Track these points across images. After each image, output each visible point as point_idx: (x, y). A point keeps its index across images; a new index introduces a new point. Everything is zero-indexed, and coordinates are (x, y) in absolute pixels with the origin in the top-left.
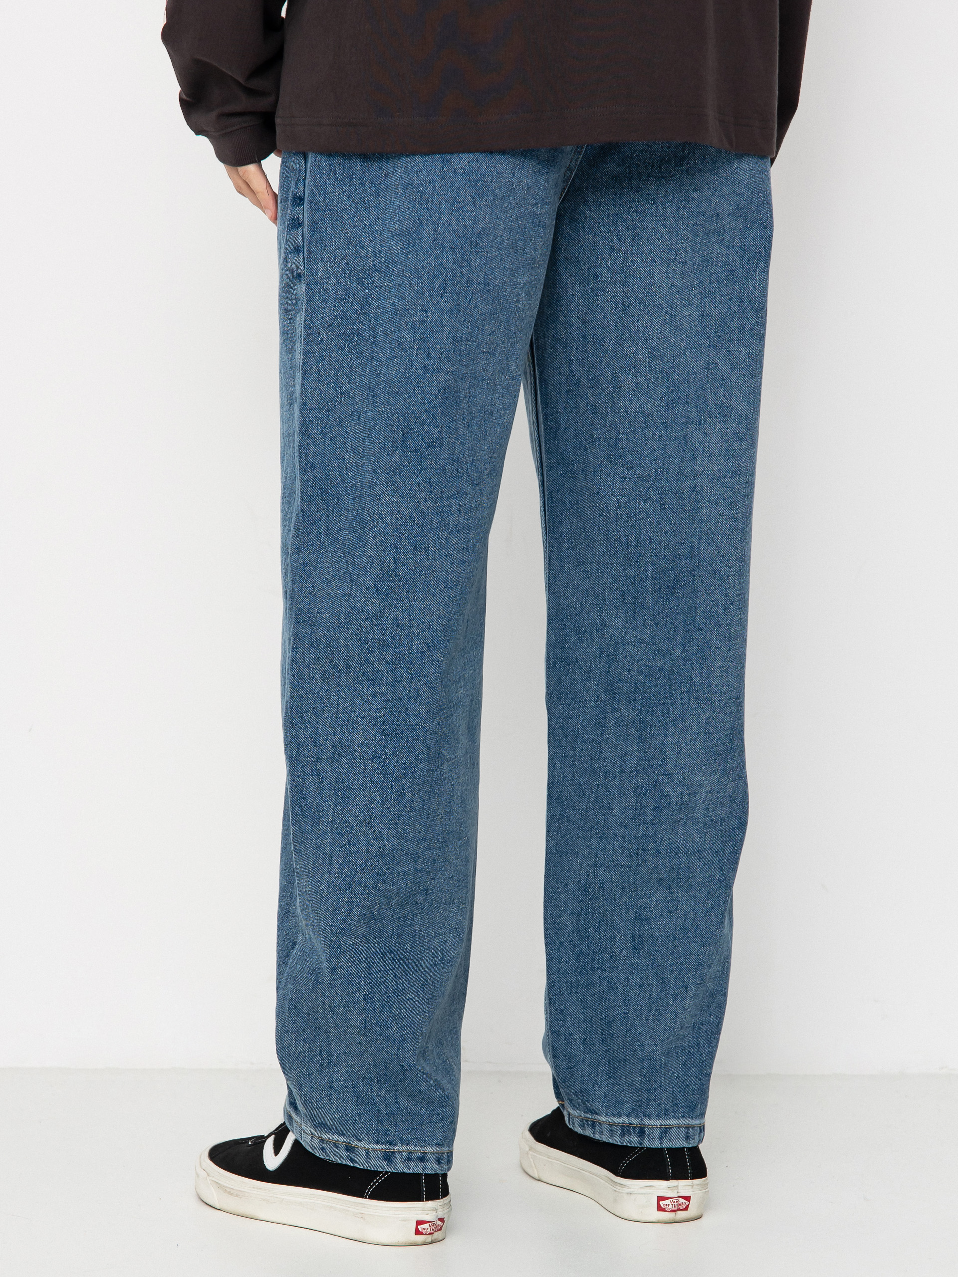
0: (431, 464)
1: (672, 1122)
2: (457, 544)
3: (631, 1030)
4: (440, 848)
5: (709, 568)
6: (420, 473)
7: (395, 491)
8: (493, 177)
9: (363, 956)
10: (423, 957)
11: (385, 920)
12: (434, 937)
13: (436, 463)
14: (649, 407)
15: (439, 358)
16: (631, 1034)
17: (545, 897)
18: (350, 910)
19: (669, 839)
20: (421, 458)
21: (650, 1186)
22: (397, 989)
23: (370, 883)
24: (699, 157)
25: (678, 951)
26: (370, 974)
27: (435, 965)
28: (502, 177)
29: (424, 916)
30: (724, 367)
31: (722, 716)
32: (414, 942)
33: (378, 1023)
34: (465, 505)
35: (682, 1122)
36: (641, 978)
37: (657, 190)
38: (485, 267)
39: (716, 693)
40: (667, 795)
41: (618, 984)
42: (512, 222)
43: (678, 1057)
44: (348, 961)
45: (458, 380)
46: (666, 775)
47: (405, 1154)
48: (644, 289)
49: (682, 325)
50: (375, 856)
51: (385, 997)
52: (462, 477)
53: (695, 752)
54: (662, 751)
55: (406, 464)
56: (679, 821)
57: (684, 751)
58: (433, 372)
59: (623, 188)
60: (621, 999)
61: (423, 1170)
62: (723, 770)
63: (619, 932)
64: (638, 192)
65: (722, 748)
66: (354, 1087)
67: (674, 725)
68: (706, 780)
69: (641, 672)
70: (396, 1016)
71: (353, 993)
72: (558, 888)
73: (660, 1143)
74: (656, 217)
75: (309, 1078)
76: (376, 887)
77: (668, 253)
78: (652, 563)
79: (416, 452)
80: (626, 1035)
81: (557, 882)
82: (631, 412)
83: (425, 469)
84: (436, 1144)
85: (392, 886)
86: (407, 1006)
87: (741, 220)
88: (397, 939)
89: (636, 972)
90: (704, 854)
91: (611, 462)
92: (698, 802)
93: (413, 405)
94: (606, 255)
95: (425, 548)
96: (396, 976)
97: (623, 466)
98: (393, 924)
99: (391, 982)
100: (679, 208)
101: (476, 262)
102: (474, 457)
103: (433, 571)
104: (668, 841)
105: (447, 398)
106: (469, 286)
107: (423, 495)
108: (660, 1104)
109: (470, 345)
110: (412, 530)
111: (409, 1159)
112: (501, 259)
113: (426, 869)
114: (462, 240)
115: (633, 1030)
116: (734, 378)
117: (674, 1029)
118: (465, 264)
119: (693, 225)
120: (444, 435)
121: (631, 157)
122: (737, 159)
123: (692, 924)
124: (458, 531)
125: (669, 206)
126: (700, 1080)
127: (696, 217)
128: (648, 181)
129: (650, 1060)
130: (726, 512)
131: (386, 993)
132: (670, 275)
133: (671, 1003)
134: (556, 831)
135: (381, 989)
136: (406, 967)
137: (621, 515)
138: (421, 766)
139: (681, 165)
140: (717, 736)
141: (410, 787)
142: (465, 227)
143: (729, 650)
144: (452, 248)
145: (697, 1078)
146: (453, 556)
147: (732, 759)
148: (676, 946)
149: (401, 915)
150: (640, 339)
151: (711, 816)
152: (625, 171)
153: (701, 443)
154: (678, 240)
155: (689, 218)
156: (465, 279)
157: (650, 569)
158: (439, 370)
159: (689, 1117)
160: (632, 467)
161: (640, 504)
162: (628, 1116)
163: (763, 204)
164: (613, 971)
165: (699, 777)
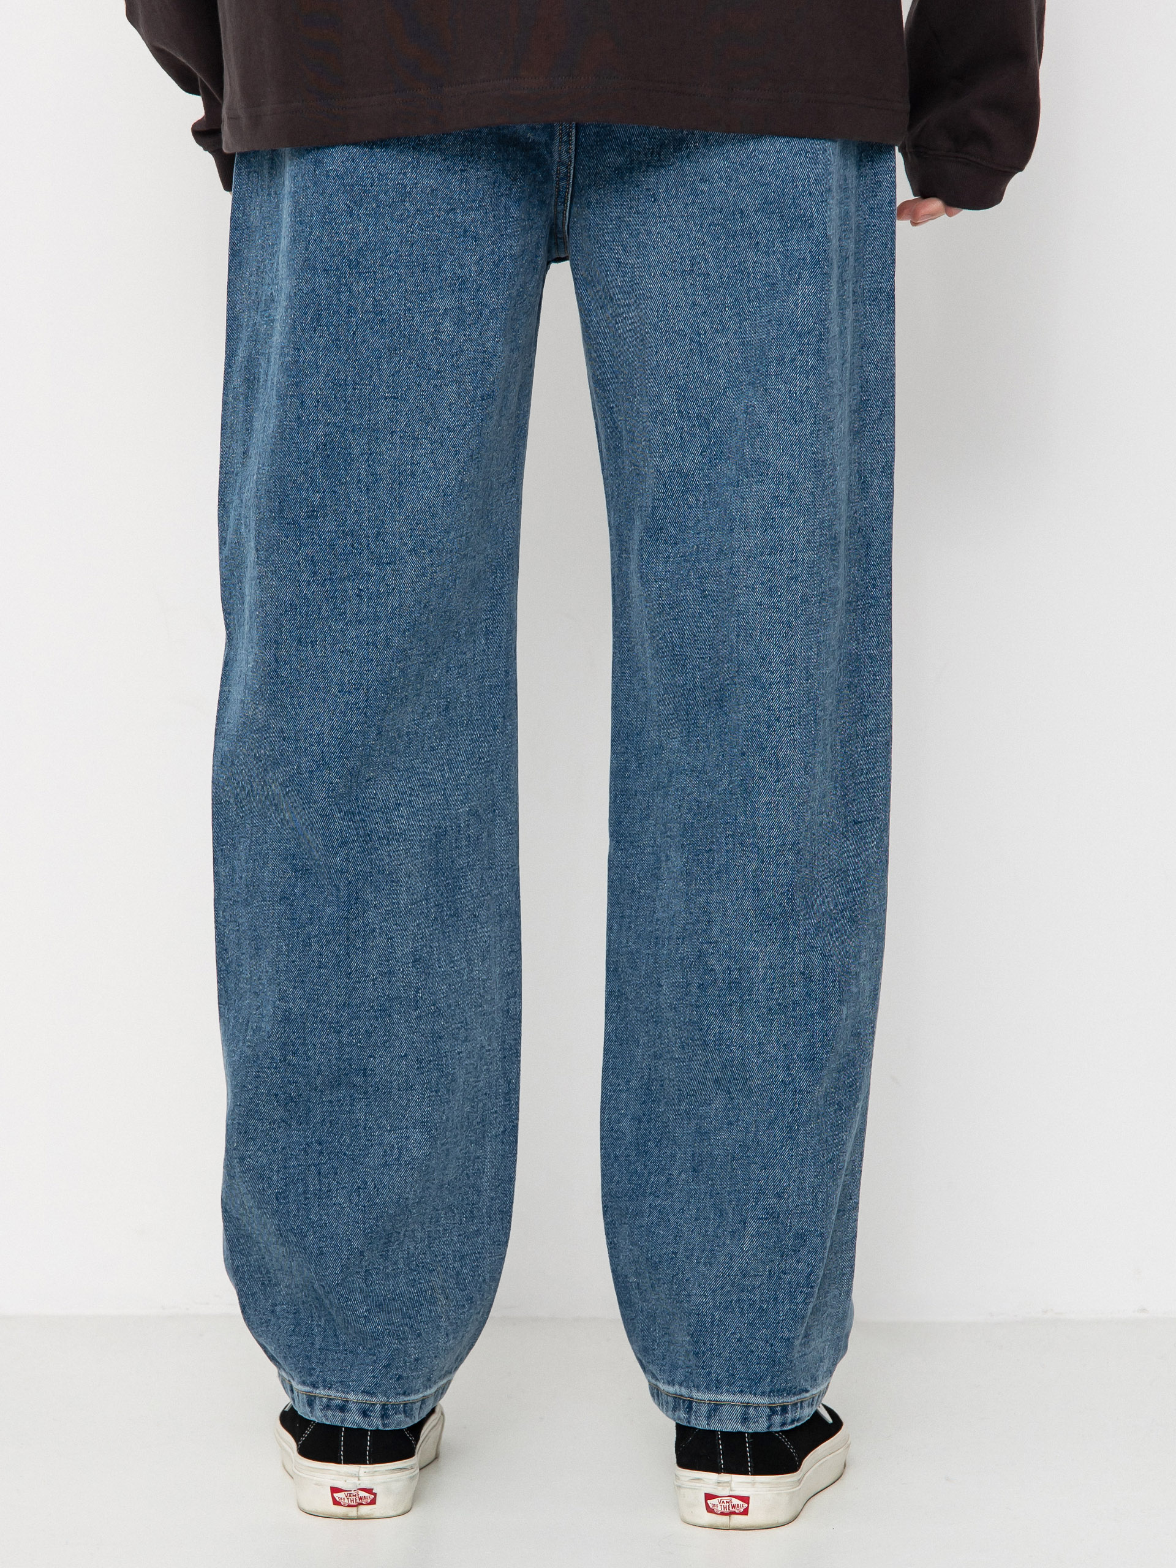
0: (313, 539)
1: (725, 1397)
2: (357, 637)
3: (678, 1274)
4: (376, 1018)
5: (749, 674)
6: (300, 549)
7: (274, 573)
8: (374, 180)
9: (280, 1145)
10: (369, 1153)
11: (310, 1102)
12: (390, 1131)
13: (320, 537)
14: (687, 465)
15: (315, 406)
16: (677, 1280)
17: (602, 1097)
18: (257, 1087)
19: (720, 1027)
20: (300, 531)
21: (698, 1479)
22: (320, 1190)
23: (277, 1054)
24: (700, 140)
25: (736, 1176)
26: (285, 1168)
27: (385, 1165)
28: (387, 179)
29: (370, 1102)
30: (761, 411)
31: (772, 868)
32: (355, 1134)
33: (292, 1230)
34: (368, 589)
35: (738, 1398)
36: (698, 1209)
37: (657, 183)
38: (374, 291)
39: (763, 837)
40: (712, 970)
41: (671, 1216)
42: (412, 232)
43: (742, 1314)
44: (259, 1149)
45: (347, 433)
46: (711, 943)
47: (324, 1400)
48: (657, 311)
49: (718, 356)
50: (281, 1021)
51: (302, 1198)
52: (360, 554)
53: (743, 914)
54: (706, 911)
55: (284, 539)
56: (730, 1005)
57: (730, 912)
58: (308, 424)
59: (624, 183)
60: (671, 1235)
61: (342, 1422)
62: (784, 939)
63: (680, 1149)
64: (638, 186)
65: (778, 910)
66: (296, 1313)
67: (718, 878)
68: (761, 951)
69: (690, 809)
70: (314, 1223)
71: (264, 1189)
72: (619, 1085)
73: (708, 1424)
74: (660, 217)
75: (253, 1299)
76: (285, 1060)
77: (681, 263)
78: (699, 667)
79: (294, 524)
80: (672, 1281)
81: (618, 1078)
82: (664, 471)
83: (305, 545)
84: (363, 1392)
85: (308, 1060)
86: (331, 1212)
87: (776, 217)
88: (330, 1127)
89: (692, 1200)
90: (768, 1048)
91: (651, 537)
92: (754, 981)
93: (288, 466)
94: (614, 271)
95: (312, 642)
96: (320, 1173)
97: (666, 542)
98: (322, 1108)
99: (313, 1183)
100: (687, 204)
101: (359, 287)
102: (380, 529)
103: (323, 672)
104: (717, 1030)
105: (329, 456)
106: (351, 316)
107: (305, 576)
108: (709, 1373)
109: (361, 390)
110: (294, 620)
111: (328, 1407)
112: (399, 281)
113: (357, 1043)
114: (336, 260)
115: (680, 1275)
116: (771, 425)
117: (729, 1276)
118: (343, 288)
119: (710, 226)
120: (328, 502)
121: (630, 143)
122: (753, 139)
123: (753, 1141)
124: (360, 622)
125: (674, 203)
126: (772, 1345)
127: (712, 214)
128: (647, 171)
129: (698, 1315)
130: (765, 600)
131: (304, 1193)
132: (689, 291)
133: (728, 1242)
134: (615, 1012)
135: (298, 1188)
136: (336, 1164)
137: (663, 605)
138: (329, 911)
139: (680, 150)
140: (769, 894)
141: (317, 936)
142: (341, 242)
143: (778, 781)
144: (325, 270)
145: (767, 1342)
146: (352, 653)
147: (794, 924)
148: (734, 1169)
149: (333, 1098)
150: (662, 376)
151: (778, 999)
152: (626, 162)
153: (738, 510)
154: (691, 245)
155: (701, 216)
156: (345, 308)
157: (698, 674)
158: (316, 422)
159: (750, 1393)
160: (676, 543)
161: (681, 591)
162: (681, 1385)
163: (803, 196)
164: (668, 1199)
165: (750, 947)
